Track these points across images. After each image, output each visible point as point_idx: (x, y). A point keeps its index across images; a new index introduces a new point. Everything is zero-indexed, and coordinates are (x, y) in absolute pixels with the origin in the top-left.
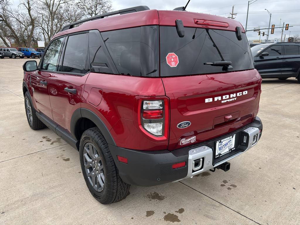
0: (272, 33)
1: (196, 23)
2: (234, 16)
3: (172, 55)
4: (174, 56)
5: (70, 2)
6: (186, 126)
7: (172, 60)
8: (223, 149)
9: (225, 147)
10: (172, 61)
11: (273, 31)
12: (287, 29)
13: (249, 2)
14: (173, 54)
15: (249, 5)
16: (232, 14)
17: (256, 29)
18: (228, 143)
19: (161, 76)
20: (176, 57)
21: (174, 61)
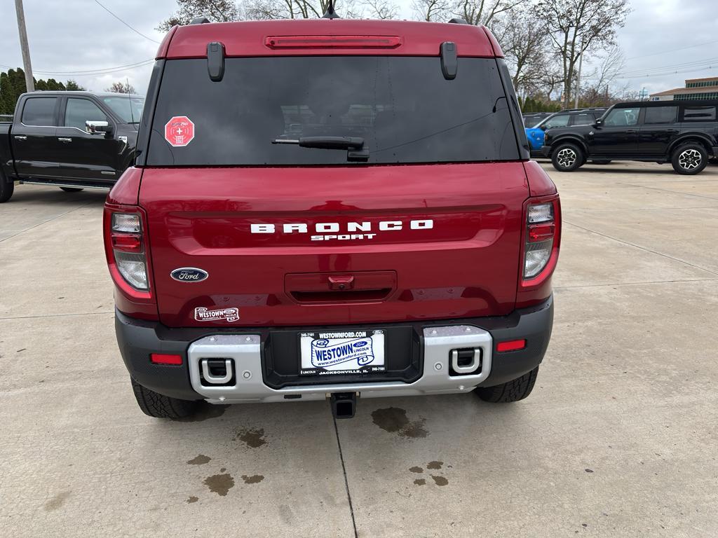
1: (272, 46)
3: (179, 120)
4: (184, 124)
5: (520, 7)
6: (192, 279)
7: (180, 131)
8: (333, 359)
9: (342, 357)
10: (177, 134)
14: (185, 119)
18: (354, 348)
19: (148, 164)
20: (190, 125)
21: (182, 134)
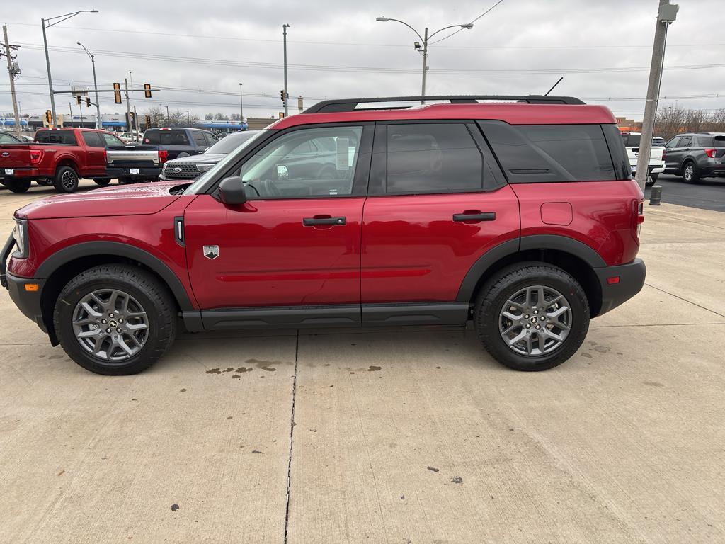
0: (119, 101)
2: (13, 53)
11: (118, 96)
12: (148, 94)
13: (43, 20)
15: (44, 28)
16: (8, 47)
17: (76, 90)
